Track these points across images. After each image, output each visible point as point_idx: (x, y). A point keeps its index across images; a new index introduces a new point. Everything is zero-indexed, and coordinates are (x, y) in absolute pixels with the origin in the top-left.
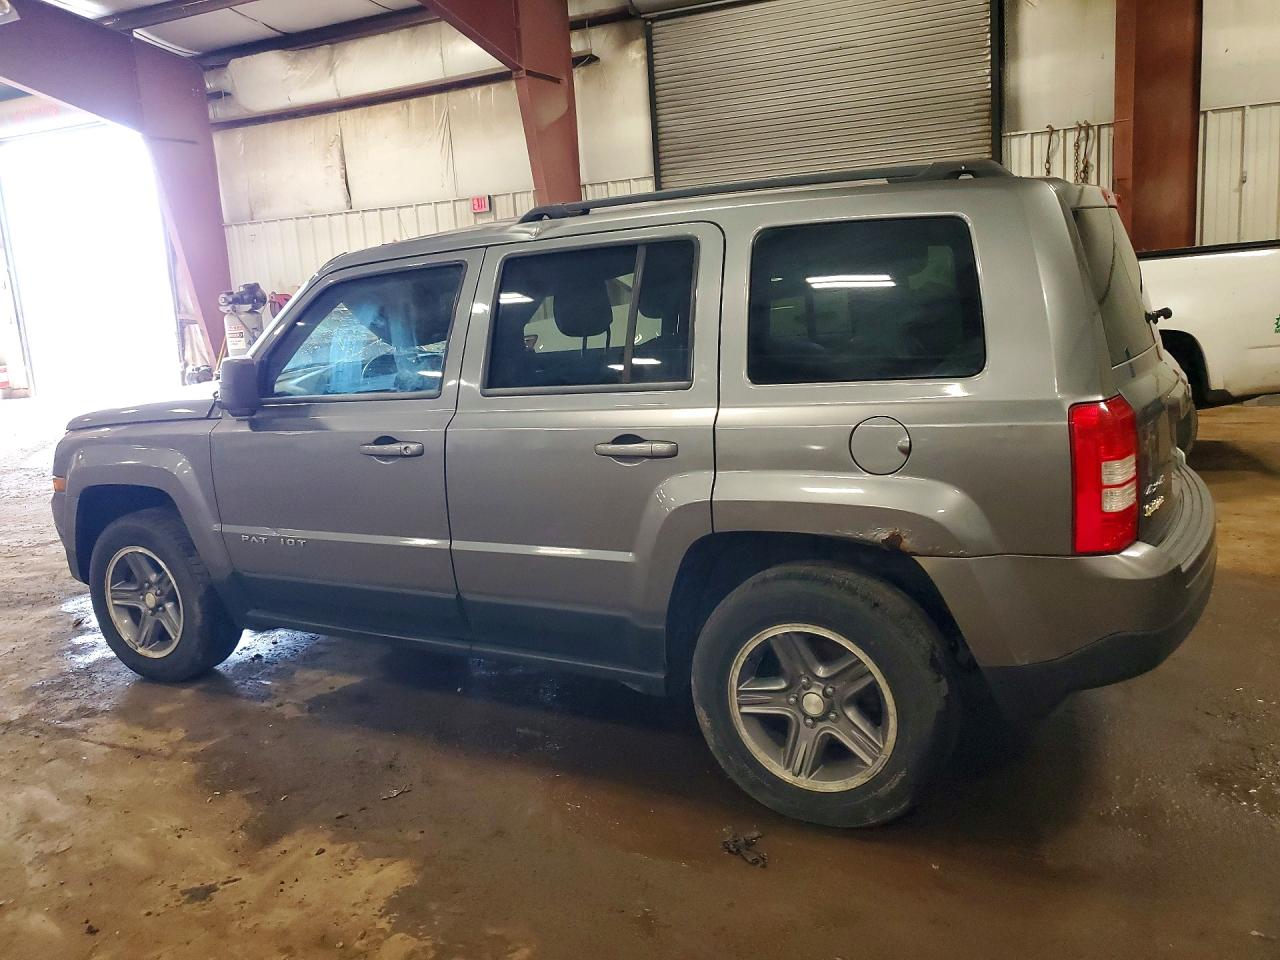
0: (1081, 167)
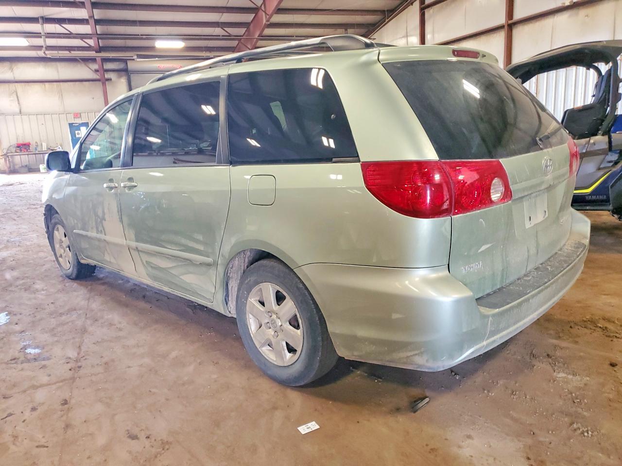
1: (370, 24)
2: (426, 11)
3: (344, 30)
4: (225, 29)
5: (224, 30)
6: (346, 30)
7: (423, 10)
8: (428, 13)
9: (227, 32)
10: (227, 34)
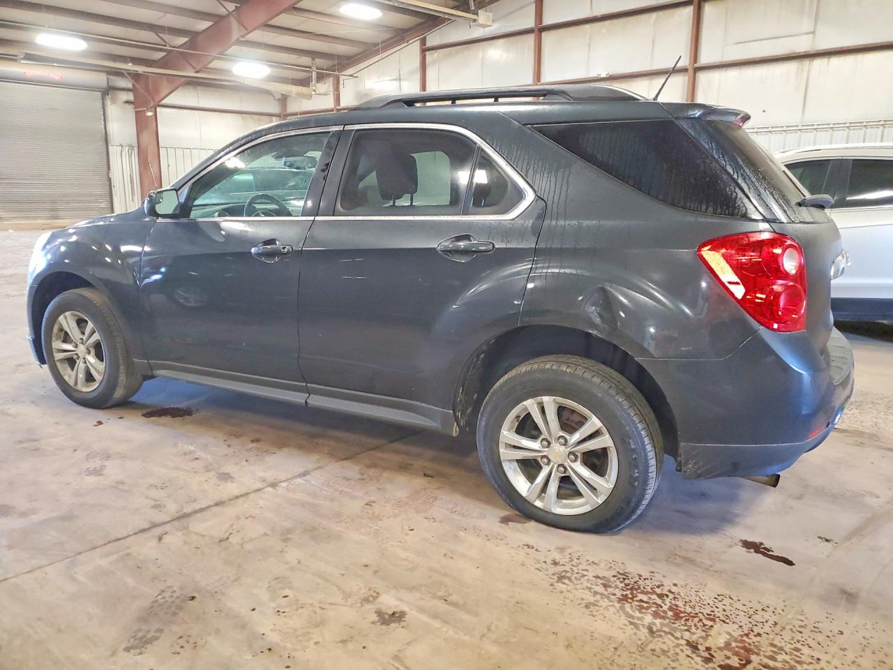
1: (346, 57)
2: (427, 53)
3: (310, 59)
4: (160, 34)
5: (158, 35)
6: (313, 59)
7: (424, 50)
8: (430, 57)
9: (162, 39)
10: (163, 43)
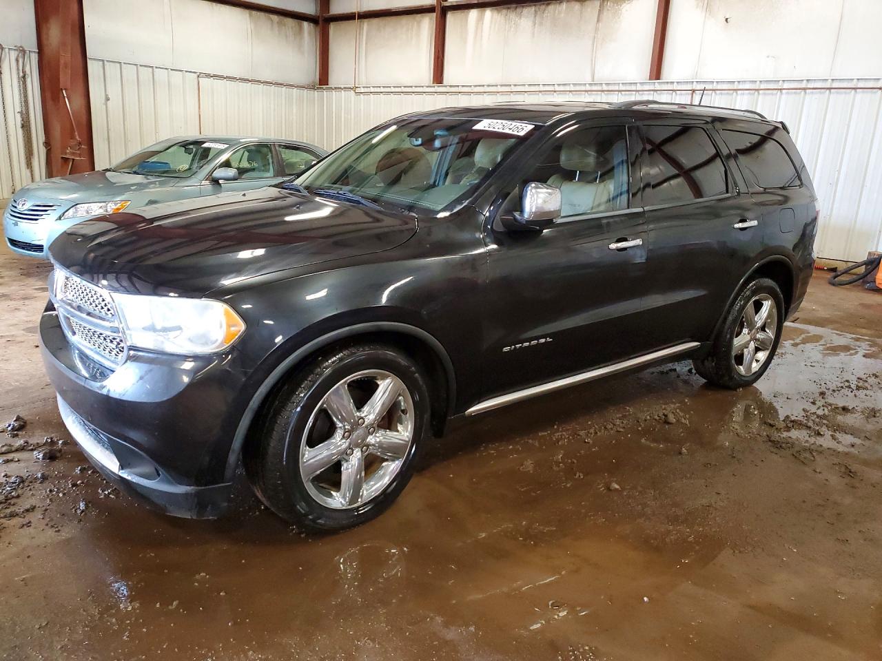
0: (21, 74)
